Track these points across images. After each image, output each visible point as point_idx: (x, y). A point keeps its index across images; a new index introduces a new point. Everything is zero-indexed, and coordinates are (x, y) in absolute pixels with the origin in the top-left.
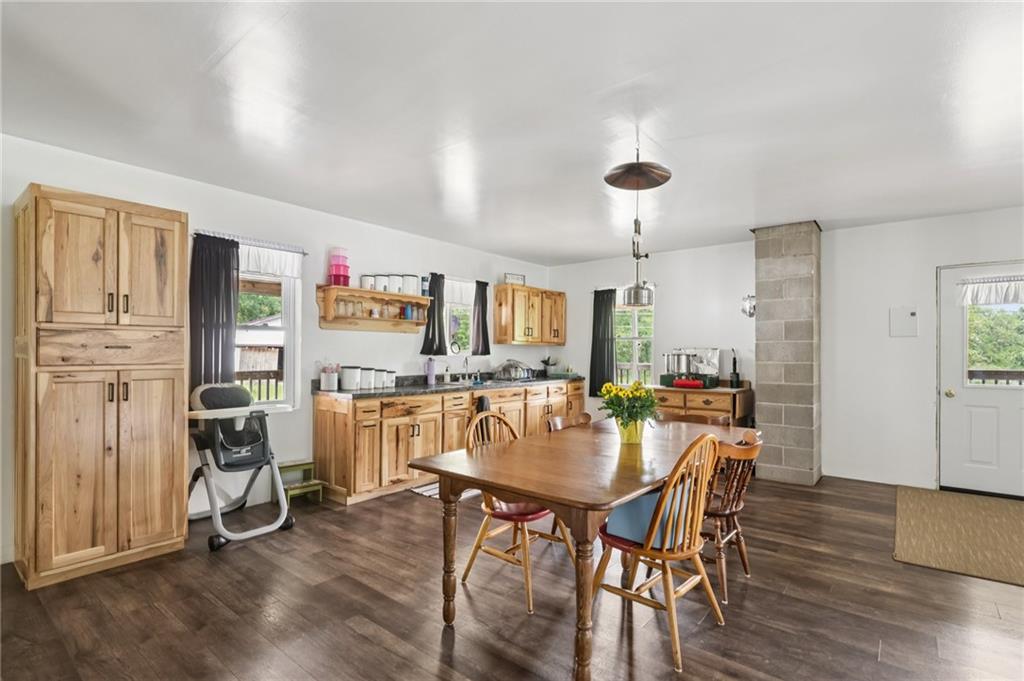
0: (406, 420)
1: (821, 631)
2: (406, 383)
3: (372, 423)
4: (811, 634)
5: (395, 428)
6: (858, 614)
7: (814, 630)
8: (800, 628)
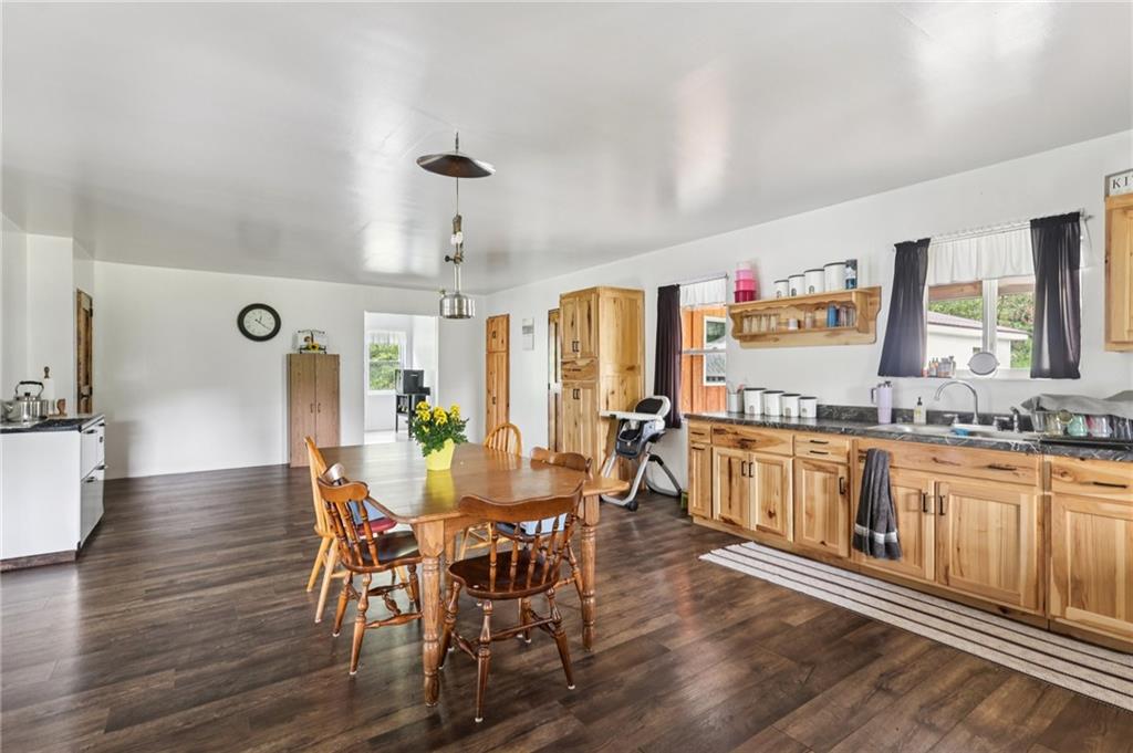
0: (739, 453)
1: (235, 664)
2: (844, 416)
3: (703, 446)
4: (244, 656)
5: (727, 459)
6: (203, 707)
7: (243, 660)
8: (256, 655)
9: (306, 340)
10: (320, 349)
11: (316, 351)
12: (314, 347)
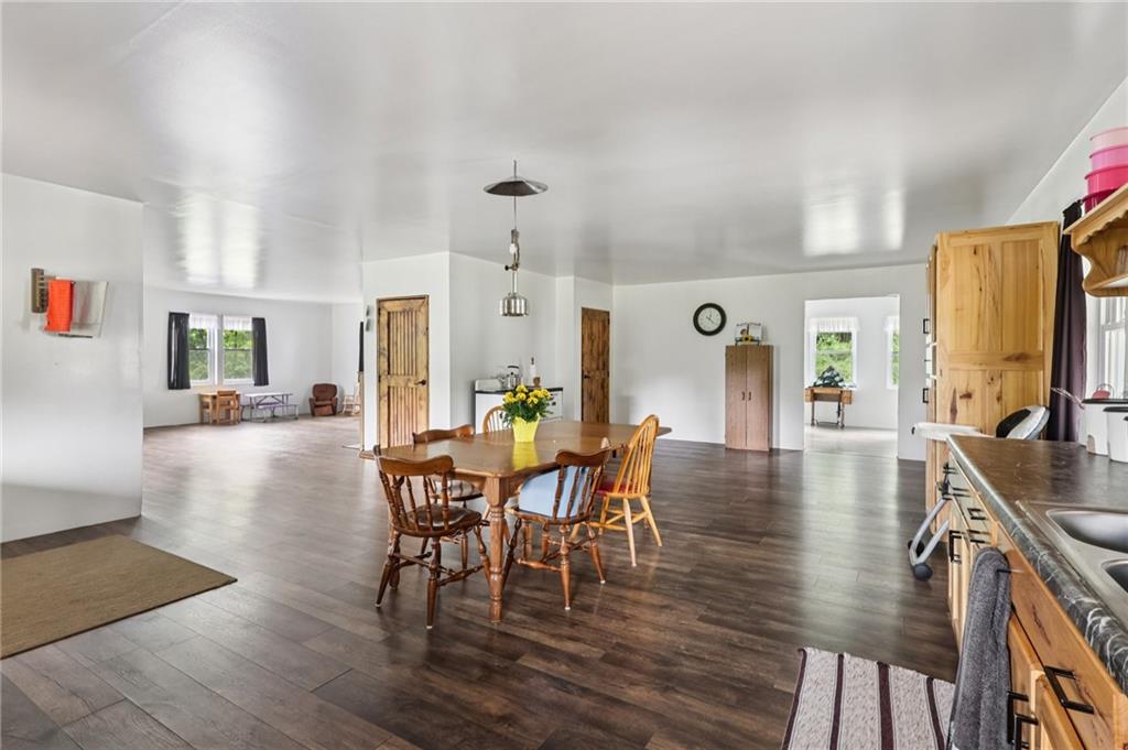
9: (742, 333)
10: (752, 340)
11: (748, 343)
12: (747, 339)
